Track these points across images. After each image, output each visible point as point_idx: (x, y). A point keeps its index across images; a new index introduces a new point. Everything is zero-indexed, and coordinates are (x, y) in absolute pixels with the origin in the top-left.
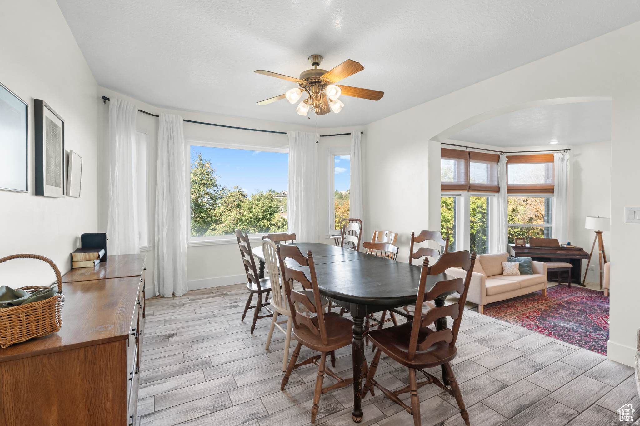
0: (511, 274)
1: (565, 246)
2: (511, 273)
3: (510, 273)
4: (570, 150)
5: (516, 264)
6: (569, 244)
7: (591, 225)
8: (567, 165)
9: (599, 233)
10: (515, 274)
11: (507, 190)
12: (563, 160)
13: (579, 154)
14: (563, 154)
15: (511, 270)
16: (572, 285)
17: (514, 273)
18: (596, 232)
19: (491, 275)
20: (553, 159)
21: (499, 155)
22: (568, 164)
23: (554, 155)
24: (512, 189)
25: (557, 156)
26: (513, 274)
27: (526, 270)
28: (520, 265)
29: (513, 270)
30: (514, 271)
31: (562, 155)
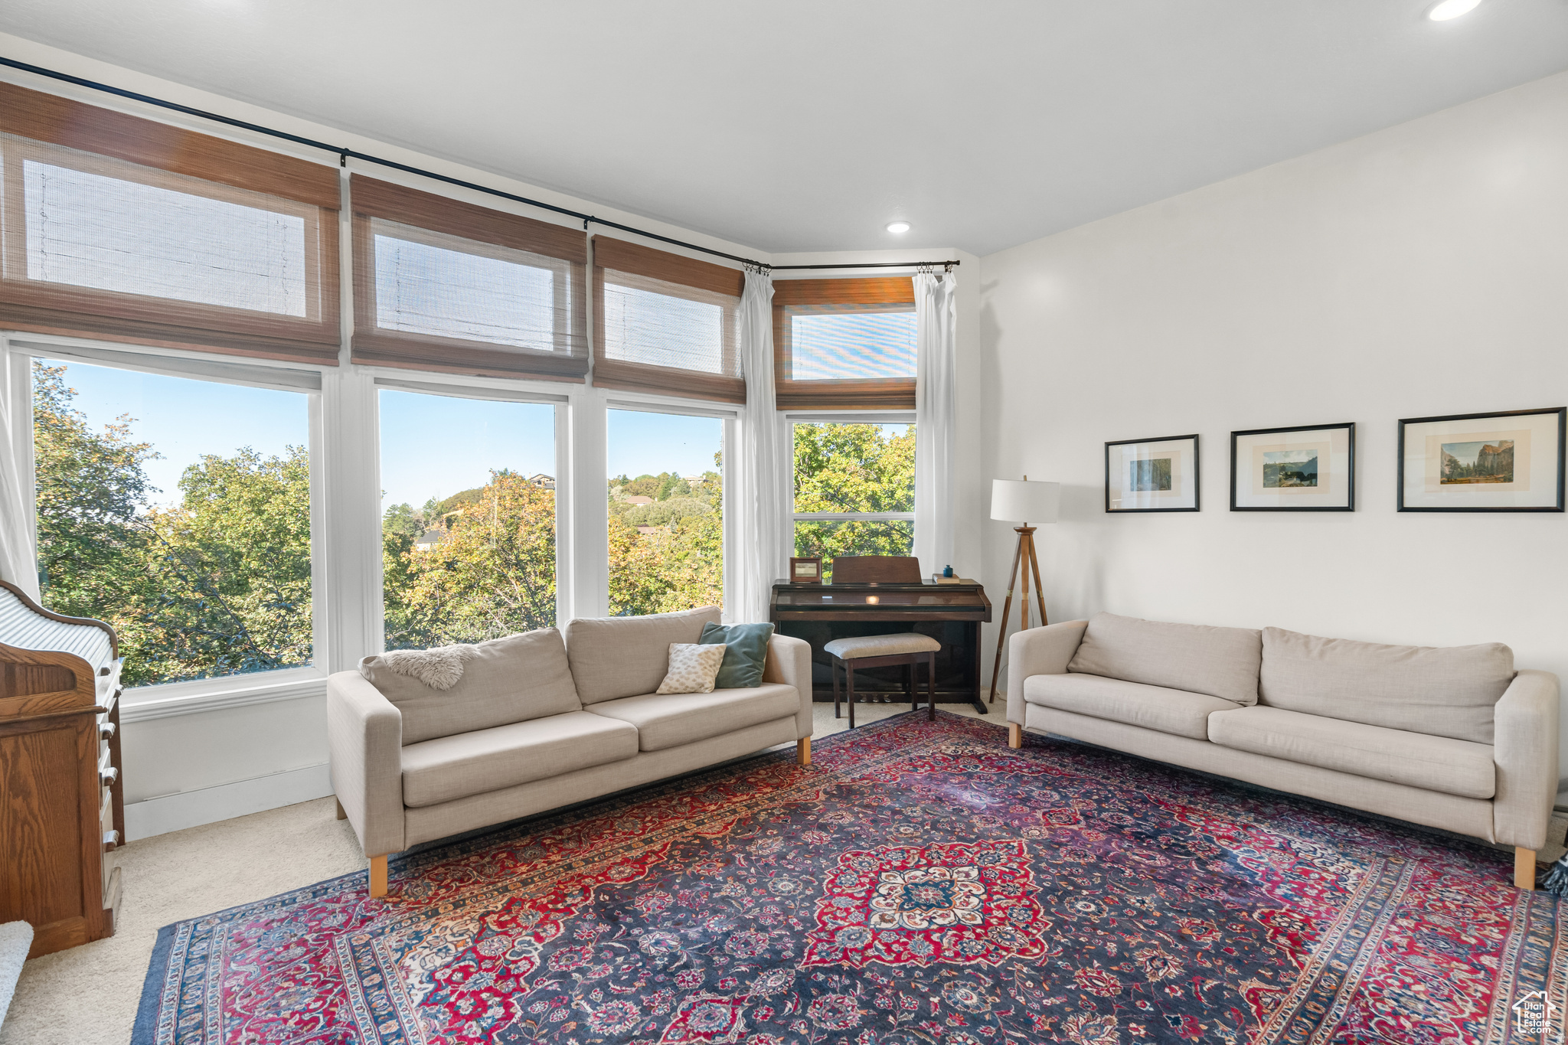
0: (681, 689)
1: (938, 581)
2: (682, 684)
3: (677, 685)
4: (958, 263)
5: (712, 650)
6: (949, 573)
7: (1003, 506)
8: (950, 314)
9: (1026, 532)
10: (696, 687)
11: (777, 395)
12: (938, 295)
13: (994, 284)
14: (939, 278)
15: (684, 672)
16: (938, 706)
17: (691, 684)
18: (1018, 531)
19: (610, 695)
20: (912, 293)
21: (742, 273)
22: (953, 309)
23: (913, 279)
24: (795, 391)
25: (922, 283)
26: (688, 690)
27: (741, 669)
28: (728, 652)
29: (689, 673)
30: (693, 676)
31: (935, 280)
